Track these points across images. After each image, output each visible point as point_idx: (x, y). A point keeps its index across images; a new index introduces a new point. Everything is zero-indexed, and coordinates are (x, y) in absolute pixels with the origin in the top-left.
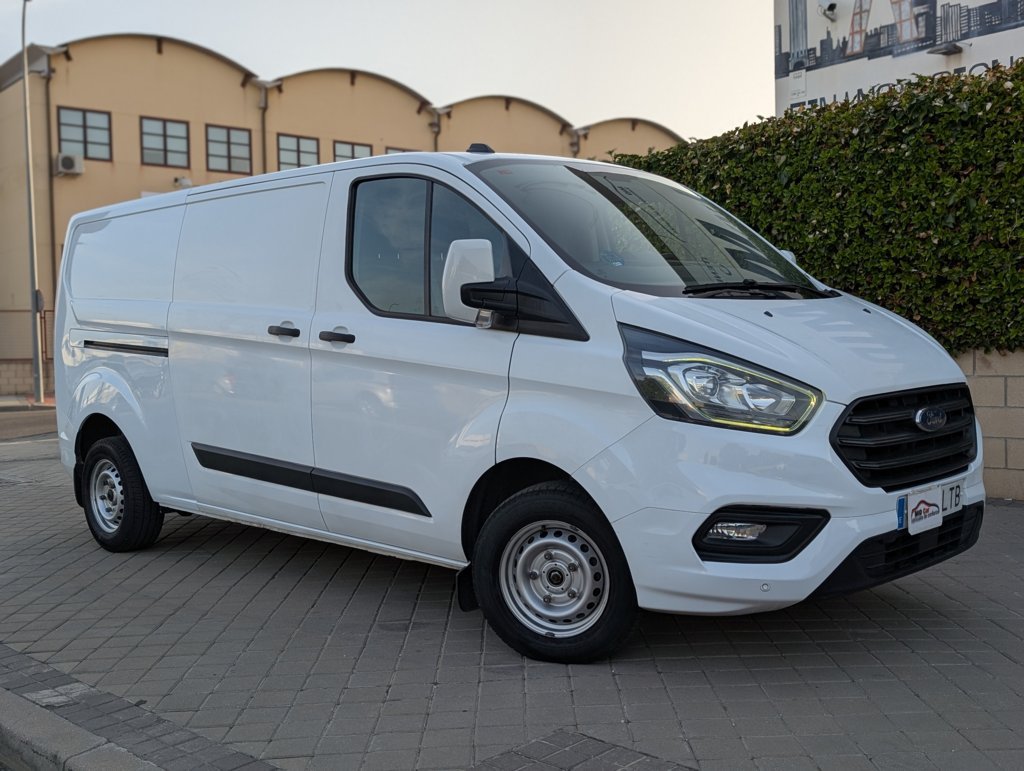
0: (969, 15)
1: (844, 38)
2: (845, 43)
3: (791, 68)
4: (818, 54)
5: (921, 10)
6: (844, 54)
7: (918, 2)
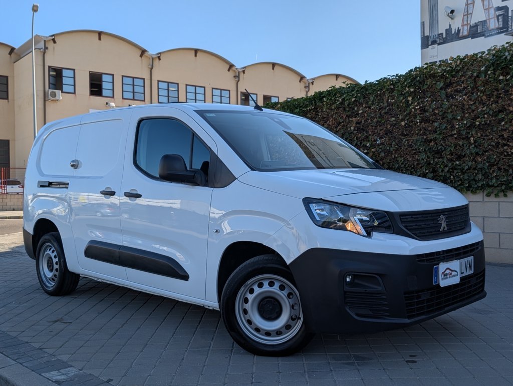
1: (458, 28)
3: (429, 44)
4: (444, 36)
5: (498, 13)
6: (458, 36)
7: (499, 9)
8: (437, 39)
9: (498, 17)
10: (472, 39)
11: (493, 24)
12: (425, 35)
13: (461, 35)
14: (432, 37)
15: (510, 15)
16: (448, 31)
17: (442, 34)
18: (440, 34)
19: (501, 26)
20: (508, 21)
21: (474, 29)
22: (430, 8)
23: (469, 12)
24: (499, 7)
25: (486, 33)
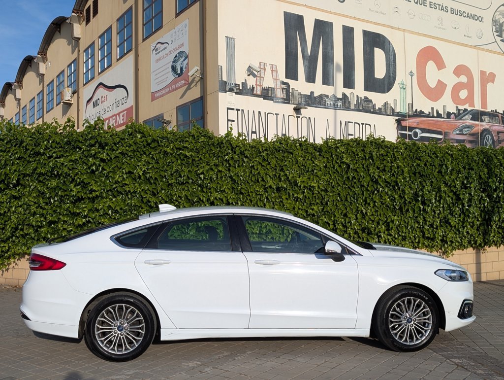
0: (301, 96)
1: (253, 86)
2: (253, 88)
3: (227, 90)
4: (241, 88)
5: (284, 86)
6: (253, 93)
7: (283, 83)
8: (234, 88)
9: (283, 89)
10: (264, 99)
11: (280, 94)
12: (223, 80)
13: (255, 92)
14: (230, 84)
15: (291, 91)
16: (244, 84)
17: (239, 85)
18: (236, 84)
19: (285, 98)
20: (289, 96)
21: (265, 91)
22: (227, 55)
23: (262, 76)
25: (274, 98)
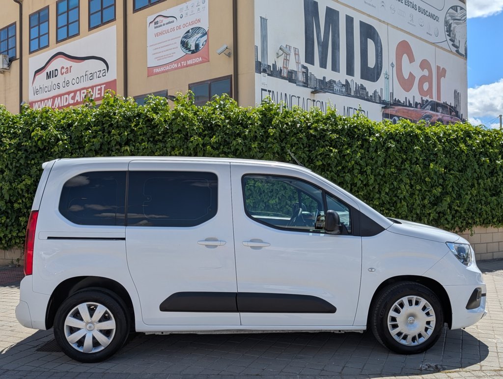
0: (316, 80)
1: (281, 67)
2: (281, 70)
3: (262, 70)
4: (272, 70)
5: (304, 70)
7: (304, 67)
8: (267, 70)
9: (303, 72)
10: (289, 82)
11: (301, 78)
12: (259, 60)
13: (282, 74)
14: (263, 65)
15: (309, 75)
16: (274, 66)
18: (269, 66)
19: (305, 81)
20: (308, 80)
21: (290, 74)
22: (262, 36)
23: (288, 58)
24: (303, 65)
25: (297, 82)
